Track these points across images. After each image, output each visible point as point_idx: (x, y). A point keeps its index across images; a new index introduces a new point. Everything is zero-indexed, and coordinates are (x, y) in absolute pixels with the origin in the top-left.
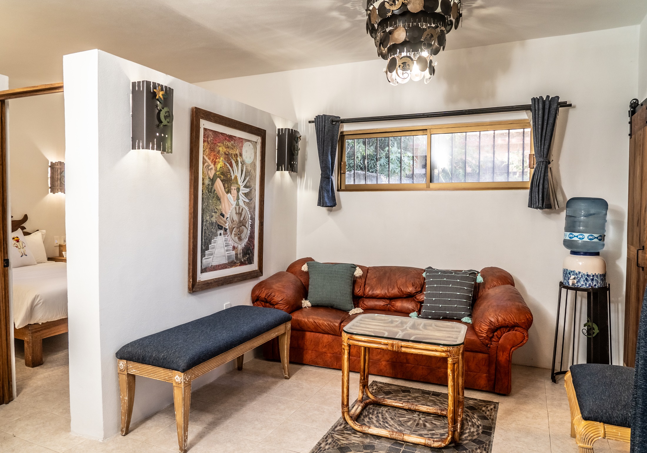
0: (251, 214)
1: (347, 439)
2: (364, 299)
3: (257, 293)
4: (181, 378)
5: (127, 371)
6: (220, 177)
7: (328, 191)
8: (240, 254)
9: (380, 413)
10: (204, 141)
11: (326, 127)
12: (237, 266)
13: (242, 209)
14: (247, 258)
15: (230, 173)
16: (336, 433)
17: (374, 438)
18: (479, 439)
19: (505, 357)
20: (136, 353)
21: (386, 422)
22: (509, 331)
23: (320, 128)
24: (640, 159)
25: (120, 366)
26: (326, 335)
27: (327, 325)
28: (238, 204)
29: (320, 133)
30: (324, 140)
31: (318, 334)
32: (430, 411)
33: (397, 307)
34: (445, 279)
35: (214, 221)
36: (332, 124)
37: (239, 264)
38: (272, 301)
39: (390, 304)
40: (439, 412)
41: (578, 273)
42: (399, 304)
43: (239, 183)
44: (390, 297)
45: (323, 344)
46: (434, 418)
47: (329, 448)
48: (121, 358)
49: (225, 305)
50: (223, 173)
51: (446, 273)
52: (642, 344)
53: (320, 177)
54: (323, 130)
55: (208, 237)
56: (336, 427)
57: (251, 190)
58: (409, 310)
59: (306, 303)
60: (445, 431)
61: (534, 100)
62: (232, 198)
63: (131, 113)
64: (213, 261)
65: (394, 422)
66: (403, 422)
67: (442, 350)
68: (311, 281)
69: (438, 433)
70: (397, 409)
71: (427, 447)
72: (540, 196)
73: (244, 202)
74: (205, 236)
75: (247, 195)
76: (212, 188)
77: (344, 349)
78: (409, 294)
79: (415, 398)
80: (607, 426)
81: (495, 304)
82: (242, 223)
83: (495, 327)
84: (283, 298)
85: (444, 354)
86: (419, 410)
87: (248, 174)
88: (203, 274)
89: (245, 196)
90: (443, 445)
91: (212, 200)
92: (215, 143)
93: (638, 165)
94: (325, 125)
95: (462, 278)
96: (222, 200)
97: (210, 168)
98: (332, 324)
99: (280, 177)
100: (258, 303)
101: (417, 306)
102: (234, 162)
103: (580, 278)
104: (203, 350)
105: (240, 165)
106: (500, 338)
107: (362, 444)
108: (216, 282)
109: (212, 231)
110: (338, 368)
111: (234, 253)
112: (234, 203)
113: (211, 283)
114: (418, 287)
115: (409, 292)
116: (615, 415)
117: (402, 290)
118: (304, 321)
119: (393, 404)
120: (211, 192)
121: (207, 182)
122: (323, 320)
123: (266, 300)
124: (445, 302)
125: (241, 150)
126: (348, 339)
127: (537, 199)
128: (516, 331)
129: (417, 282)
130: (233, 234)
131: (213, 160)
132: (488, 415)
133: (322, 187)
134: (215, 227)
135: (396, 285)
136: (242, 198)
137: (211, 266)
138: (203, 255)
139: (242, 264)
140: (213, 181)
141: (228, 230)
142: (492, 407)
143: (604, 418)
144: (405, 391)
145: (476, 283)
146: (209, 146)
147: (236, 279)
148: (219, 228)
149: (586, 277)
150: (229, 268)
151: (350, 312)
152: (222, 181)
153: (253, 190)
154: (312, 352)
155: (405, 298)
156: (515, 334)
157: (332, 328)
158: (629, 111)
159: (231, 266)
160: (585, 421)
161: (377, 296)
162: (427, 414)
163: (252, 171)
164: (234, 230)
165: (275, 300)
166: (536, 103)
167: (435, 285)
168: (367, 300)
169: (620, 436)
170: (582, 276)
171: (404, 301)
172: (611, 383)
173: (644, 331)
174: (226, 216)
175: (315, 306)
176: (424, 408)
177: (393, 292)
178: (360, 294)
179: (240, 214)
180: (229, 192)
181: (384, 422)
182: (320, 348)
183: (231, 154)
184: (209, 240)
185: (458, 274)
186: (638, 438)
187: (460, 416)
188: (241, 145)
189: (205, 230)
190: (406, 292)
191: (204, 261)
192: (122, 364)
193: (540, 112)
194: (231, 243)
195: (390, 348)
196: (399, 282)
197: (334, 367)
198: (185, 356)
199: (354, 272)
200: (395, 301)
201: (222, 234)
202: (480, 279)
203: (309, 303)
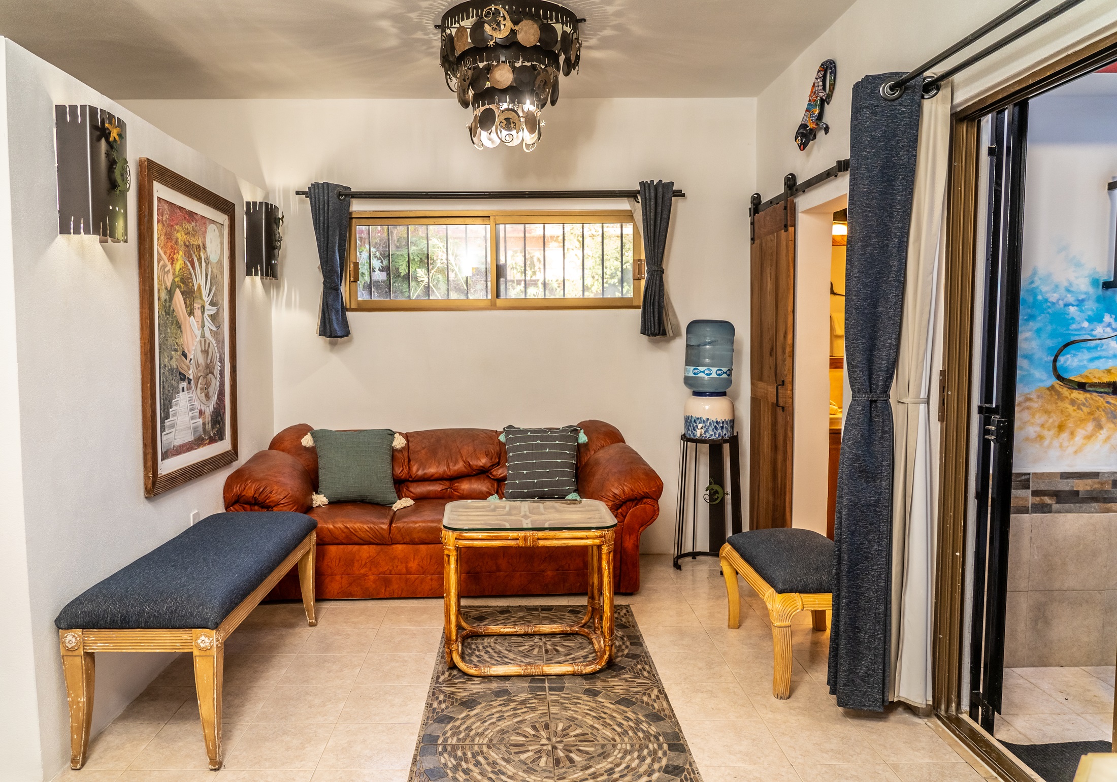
0: (219, 352)
1: (465, 690)
2: (410, 484)
3: (236, 489)
4: (211, 639)
5: (84, 649)
6: (179, 287)
7: (337, 312)
8: (208, 423)
9: (487, 647)
10: (158, 222)
11: (330, 204)
12: (205, 445)
13: (209, 344)
14: (216, 429)
15: (192, 278)
16: (444, 685)
17: (501, 680)
18: (631, 652)
19: (632, 541)
20: (105, 611)
21: (503, 656)
22: (636, 505)
23: (319, 205)
24: (773, 272)
25: (67, 641)
26: (365, 547)
27: (368, 529)
28: (203, 336)
29: (321, 212)
30: (328, 225)
31: (350, 547)
32: (555, 630)
33: (464, 490)
34: (538, 441)
35: (175, 367)
36: (340, 200)
37: (208, 441)
38: (268, 501)
39: (451, 488)
40: (568, 629)
41: (705, 420)
42: (465, 486)
43: (204, 298)
44: (451, 476)
45: (360, 561)
46: (561, 639)
47: (447, 708)
48: (70, 627)
49: (192, 515)
50: (183, 278)
51: (537, 433)
52: (845, 491)
53: (321, 287)
54: (326, 208)
55: (167, 395)
56: (438, 677)
57: (218, 310)
58: (483, 493)
59: (319, 500)
60: (587, 652)
61: (642, 184)
62: (195, 323)
63: (57, 165)
64: (176, 437)
65: (515, 654)
66: (527, 652)
67: (595, 535)
68: (321, 463)
69: (580, 656)
70: (507, 638)
71: (577, 675)
72: (656, 318)
73: (211, 330)
74: (163, 394)
75: (214, 319)
76: (170, 306)
77: (448, 556)
78: (482, 468)
79: (522, 618)
80: (803, 595)
81: (615, 470)
82: (209, 369)
83: (620, 501)
84: (287, 494)
85: (597, 541)
86: (540, 631)
87: (214, 281)
88: (164, 461)
89: (212, 320)
90: (598, 667)
91: (170, 329)
92: (172, 226)
93: (769, 279)
94: (328, 201)
95: (562, 438)
96: (183, 328)
97: (166, 269)
98: (376, 527)
99: (250, 287)
100: (237, 508)
101: (493, 486)
102: (196, 259)
103: (709, 426)
104: (232, 588)
105: (204, 264)
106: (626, 516)
107: (490, 692)
108: (182, 475)
109: (172, 385)
110: (388, 596)
111: (200, 421)
112: (198, 333)
113: (176, 477)
114: (494, 457)
115: (481, 466)
116: (810, 581)
117: (471, 463)
118: (328, 528)
119: (502, 630)
120: (169, 314)
121: (164, 295)
122: (361, 522)
123: (255, 500)
124: (542, 475)
125: (205, 238)
126: (456, 539)
127: (652, 322)
128: (644, 504)
129: (493, 449)
130: (198, 389)
131: (170, 255)
132: (625, 622)
133: (327, 305)
134: (176, 376)
135: (459, 456)
136: (208, 324)
137: (174, 447)
138: (163, 429)
139: (212, 440)
140: (171, 293)
141: (192, 382)
142: (624, 611)
143: (800, 587)
144: (503, 611)
145: (578, 444)
146: (164, 231)
147: (207, 467)
148: (181, 378)
149: (715, 424)
150: (196, 449)
151: (394, 505)
152: (183, 293)
153: (221, 310)
154: (342, 578)
155: (474, 475)
156: (645, 508)
157: (377, 533)
158: (750, 209)
159: (199, 446)
160: (780, 595)
161: (432, 476)
162: (551, 636)
163: (219, 276)
164: (200, 381)
165: (273, 499)
166: (647, 189)
167: (525, 452)
168: (415, 485)
169: (819, 604)
170: (710, 423)
171: (473, 481)
172: (792, 547)
173: (847, 475)
174: (190, 356)
175: (336, 503)
176: (546, 628)
177: (456, 468)
178: (403, 477)
179: (206, 352)
180: (191, 313)
181: (501, 657)
182: (355, 569)
183: (193, 245)
184: (169, 401)
185: (555, 432)
186: (844, 600)
187: (599, 629)
188: (203, 229)
189: (163, 382)
190: (477, 466)
191: (164, 438)
192: (72, 637)
193: (653, 203)
194: (197, 404)
195: (521, 543)
196: (464, 452)
197: (382, 596)
198: (211, 601)
199: (392, 442)
200: (458, 482)
201: (185, 389)
202: (583, 438)
203: (325, 498)
